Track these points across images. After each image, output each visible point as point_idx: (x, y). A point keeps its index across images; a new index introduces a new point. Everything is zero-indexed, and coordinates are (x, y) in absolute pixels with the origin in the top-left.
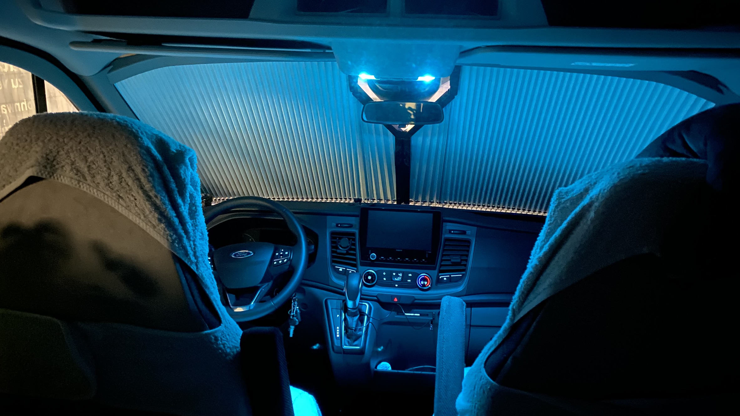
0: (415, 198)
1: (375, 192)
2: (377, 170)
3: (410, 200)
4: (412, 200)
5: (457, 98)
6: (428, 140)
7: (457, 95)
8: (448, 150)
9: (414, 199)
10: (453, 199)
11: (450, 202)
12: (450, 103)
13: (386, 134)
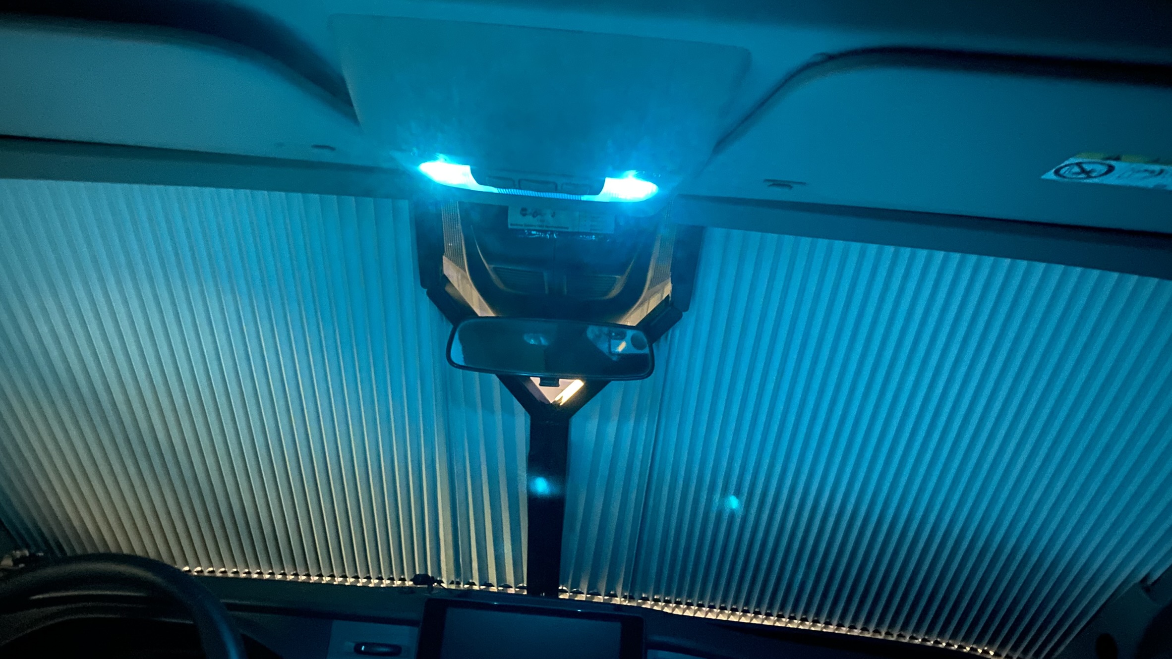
0: (572, 585)
1: (475, 565)
2: (483, 504)
3: (560, 588)
4: (565, 588)
5: (689, 318)
6: (611, 429)
7: (689, 311)
8: (658, 458)
9: (569, 587)
10: (663, 590)
11: (655, 597)
12: (670, 331)
13: (507, 410)
